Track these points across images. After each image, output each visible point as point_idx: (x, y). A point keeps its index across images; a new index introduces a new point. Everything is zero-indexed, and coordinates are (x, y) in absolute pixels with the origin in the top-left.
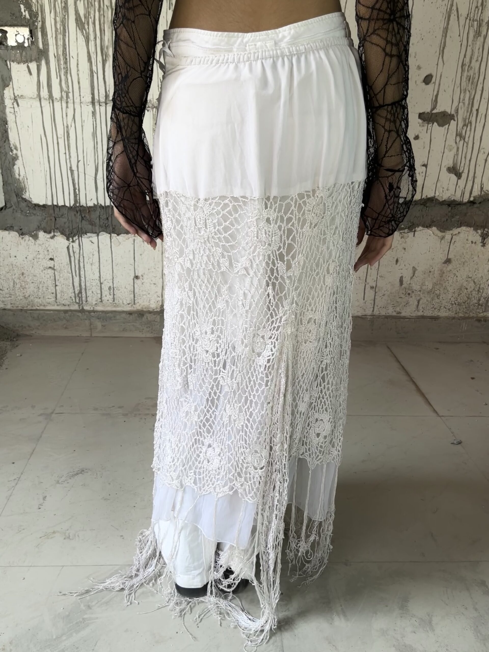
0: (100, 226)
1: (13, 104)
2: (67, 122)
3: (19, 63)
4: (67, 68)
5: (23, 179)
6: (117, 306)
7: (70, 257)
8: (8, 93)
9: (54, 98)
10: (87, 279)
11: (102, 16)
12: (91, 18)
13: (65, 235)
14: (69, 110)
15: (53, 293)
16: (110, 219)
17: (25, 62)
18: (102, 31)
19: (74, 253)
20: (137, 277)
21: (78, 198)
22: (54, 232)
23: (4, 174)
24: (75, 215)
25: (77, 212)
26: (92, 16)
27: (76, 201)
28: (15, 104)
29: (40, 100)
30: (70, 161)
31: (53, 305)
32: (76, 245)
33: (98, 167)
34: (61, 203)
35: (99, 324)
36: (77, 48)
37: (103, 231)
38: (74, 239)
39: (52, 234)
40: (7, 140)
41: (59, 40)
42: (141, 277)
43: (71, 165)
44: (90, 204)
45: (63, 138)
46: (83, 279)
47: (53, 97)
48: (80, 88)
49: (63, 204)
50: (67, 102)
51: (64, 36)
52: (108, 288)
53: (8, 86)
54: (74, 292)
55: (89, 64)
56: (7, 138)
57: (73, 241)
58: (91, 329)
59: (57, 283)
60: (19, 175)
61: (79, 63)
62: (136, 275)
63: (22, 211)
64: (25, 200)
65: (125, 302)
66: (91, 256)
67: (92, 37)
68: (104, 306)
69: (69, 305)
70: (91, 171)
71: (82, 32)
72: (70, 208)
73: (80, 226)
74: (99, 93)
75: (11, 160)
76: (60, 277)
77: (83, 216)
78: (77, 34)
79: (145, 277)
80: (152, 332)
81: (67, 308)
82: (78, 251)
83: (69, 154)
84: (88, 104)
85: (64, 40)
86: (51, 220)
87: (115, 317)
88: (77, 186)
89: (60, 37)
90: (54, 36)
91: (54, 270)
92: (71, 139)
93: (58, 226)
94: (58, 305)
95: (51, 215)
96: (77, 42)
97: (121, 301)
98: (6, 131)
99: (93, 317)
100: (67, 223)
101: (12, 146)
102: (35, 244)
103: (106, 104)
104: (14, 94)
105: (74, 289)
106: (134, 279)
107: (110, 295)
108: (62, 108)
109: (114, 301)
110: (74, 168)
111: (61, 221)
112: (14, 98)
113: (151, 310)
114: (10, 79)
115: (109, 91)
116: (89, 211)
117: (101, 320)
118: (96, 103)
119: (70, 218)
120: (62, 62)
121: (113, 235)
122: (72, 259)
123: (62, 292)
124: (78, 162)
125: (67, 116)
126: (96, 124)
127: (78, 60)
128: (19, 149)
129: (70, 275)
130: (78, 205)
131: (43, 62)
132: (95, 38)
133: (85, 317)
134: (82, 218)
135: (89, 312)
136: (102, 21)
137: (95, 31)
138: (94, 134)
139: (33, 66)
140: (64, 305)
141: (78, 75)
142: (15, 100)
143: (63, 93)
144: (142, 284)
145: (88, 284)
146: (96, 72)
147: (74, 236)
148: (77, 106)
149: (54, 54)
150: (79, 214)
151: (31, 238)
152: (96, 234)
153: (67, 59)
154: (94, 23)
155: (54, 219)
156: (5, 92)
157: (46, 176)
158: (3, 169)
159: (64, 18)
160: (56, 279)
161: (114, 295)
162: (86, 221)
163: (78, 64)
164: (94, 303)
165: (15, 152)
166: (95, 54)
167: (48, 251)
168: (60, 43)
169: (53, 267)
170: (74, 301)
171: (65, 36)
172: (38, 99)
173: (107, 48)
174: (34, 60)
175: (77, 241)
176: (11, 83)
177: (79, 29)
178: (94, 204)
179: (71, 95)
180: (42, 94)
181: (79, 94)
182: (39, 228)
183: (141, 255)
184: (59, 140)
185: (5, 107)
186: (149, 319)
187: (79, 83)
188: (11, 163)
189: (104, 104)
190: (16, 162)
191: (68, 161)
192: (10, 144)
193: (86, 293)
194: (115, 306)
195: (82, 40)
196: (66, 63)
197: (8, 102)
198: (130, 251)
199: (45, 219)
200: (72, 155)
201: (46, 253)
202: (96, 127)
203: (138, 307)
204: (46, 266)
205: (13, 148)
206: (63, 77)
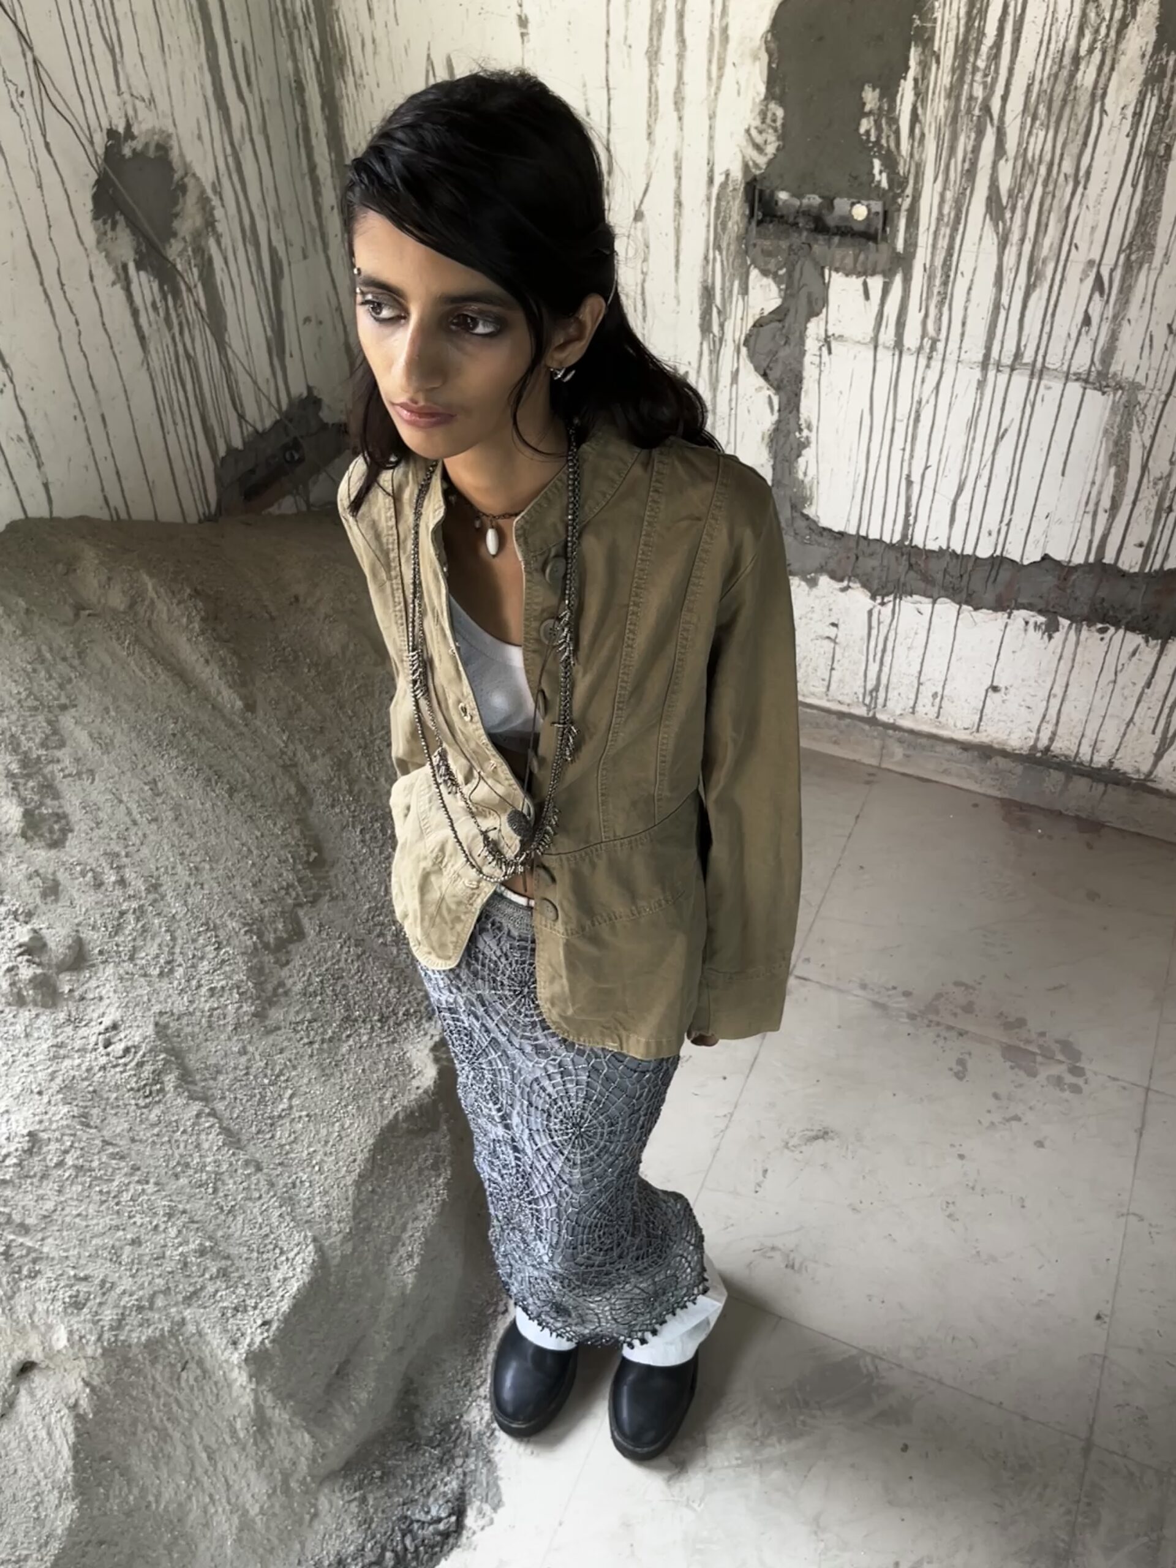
0: (943, 587)
1: (820, 349)
2: (921, 393)
3: (847, 275)
4: (946, 293)
5: (812, 482)
6: (942, 726)
7: (870, 628)
8: (814, 329)
9: (905, 348)
10: (894, 671)
11: (1050, 197)
12: (1023, 198)
13: (870, 591)
14: (929, 372)
15: (823, 680)
16: (966, 577)
17: (859, 275)
18: (1041, 227)
19: (879, 623)
20: (995, 689)
21: (910, 532)
22: (849, 581)
23: (778, 467)
24: (897, 559)
25: (902, 555)
26: (1027, 193)
27: (904, 536)
28: (825, 350)
29: (876, 348)
30: (910, 465)
31: (820, 698)
32: (887, 610)
33: (964, 484)
34: (874, 535)
35: (898, 751)
36: (977, 257)
37: (947, 597)
38: (886, 600)
39: (845, 583)
40: (795, 412)
41: (941, 237)
42: (1003, 690)
43: (910, 471)
44: (932, 546)
45: (905, 421)
46: (886, 669)
47: (903, 345)
48: (963, 334)
49: (878, 537)
50: (930, 358)
51: (955, 229)
52: (930, 694)
53: (817, 315)
54: (865, 687)
55: (994, 290)
56: (797, 408)
57: (883, 604)
58: (882, 756)
59: (835, 665)
60: (805, 474)
61: (974, 287)
62: (995, 684)
63: (796, 534)
64: (807, 518)
65: (959, 724)
66: (912, 635)
67: (1015, 237)
68: (916, 721)
69: (849, 705)
70: (948, 489)
71: (996, 226)
72: (891, 546)
73: (902, 580)
74: (1002, 347)
75: (795, 446)
76: (843, 657)
77: (913, 561)
78: (982, 229)
79: (1012, 691)
80: (1000, 789)
81: (844, 709)
82: (888, 621)
83: (912, 450)
84: (974, 366)
85: (952, 239)
86: (848, 558)
87: (932, 746)
88: (913, 510)
89: (946, 231)
90: (933, 228)
91: (835, 643)
92: (921, 425)
93: (859, 571)
94: (828, 700)
95: (850, 549)
96: (980, 243)
97: (951, 722)
98: (797, 395)
99: (891, 737)
100: (879, 569)
101: (802, 421)
102: (809, 594)
103: (1013, 369)
104: (826, 331)
105: (865, 681)
106: (987, 691)
107: (933, 705)
108: (916, 368)
109: (937, 717)
110: (916, 478)
111: (868, 564)
112: (826, 340)
113: (1009, 749)
114: (825, 302)
115: (1025, 346)
116: (927, 557)
117: (905, 745)
118: (991, 367)
119: (885, 563)
120: (938, 282)
121: (964, 607)
122: (874, 632)
123: (841, 681)
124: (927, 468)
125: (923, 382)
126: (981, 404)
127: (972, 281)
128: (815, 429)
129: (864, 658)
130: (907, 543)
131: (898, 279)
132: (1022, 240)
133: (875, 734)
134: (911, 565)
135: (887, 726)
136: (1046, 207)
137: (1025, 225)
138: (972, 423)
139: (876, 283)
140: (840, 702)
141: (966, 309)
142: (827, 341)
143: (926, 340)
144: (1004, 701)
145: (893, 679)
146: (1006, 306)
147: (888, 595)
148: (949, 368)
149: (925, 265)
150: (905, 557)
151: (803, 583)
152: (930, 600)
153: (948, 276)
154: (1027, 210)
155: (854, 557)
156: (809, 325)
157: (855, 483)
158: (779, 458)
159: (963, 194)
160: (836, 659)
161: (940, 707)
162: (916, 572)
163: (970, 289)
164: (898, 712)
165: (805, 433)
166: (1014, 271)
167: (830, 610)
168: (943, 243)
169: (833, 637)
170: (861, 699)
171: (957, 230)
172: (872, 346)
173: (1044, 262)
174: (879, 273)
175: (891, 605)
176: (824, 310)
177: (991, 219)
178: (941, 548)
179: (940, 346)
180: (882, 338)
181: (958, 345)
182: (821, 570)
183: (1014, 652)
184: (897, 424)
185: (803, 353)
186: (1000, 766)
187: (964, 324)
188: (794, 452)
189: (1008, 370)
190: (804, 452)
191: (906, 464)
192: (799, 418)
193: (887, 692)
194: (937, 727)
195: (991, 242)
196: (945, 283)
197: (811, 345)
198: (992, 641)
199: (837, 554)
200: (916, 454)
201: (827, 612)
202: (980, 409)
203: (982, 738)
204: (820, 633)
205: (803, 426)
206: (933, 311)
